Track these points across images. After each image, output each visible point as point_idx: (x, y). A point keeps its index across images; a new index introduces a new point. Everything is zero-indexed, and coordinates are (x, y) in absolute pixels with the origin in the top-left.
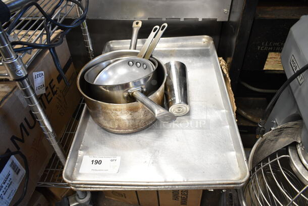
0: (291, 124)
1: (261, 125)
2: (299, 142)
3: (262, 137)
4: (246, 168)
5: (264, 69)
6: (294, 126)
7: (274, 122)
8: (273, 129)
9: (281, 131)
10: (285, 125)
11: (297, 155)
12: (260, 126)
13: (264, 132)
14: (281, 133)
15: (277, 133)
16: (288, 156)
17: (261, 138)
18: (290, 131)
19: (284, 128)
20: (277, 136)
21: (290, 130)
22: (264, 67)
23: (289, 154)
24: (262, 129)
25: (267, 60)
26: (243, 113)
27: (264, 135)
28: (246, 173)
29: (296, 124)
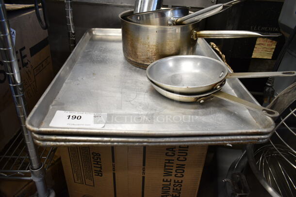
5: (253, 57)
22: (252, 55)
24: (271, 90)
25: (256, 46)
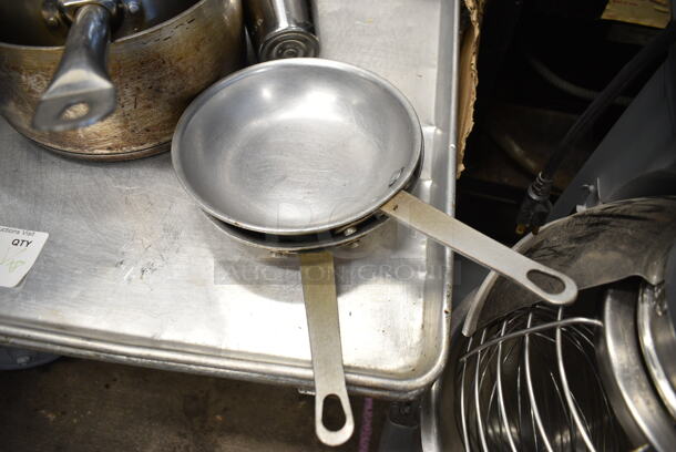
0: (640, 203)
1: (536, 193)
2: (654, 279)
3: (535, 234)
4: (439, 337)
5: (604, 16)
6: (648, 216)
7: (592, 188)
8: (581, 209)
9: (597, 223)
10: (619, 206)
11: (631, 324)
12: (534, 197)
13: (543, 219)
14: (596, 234)
15: (580, 231)
16: (596, 322)
17: (530, 235)
18: (629, 232)
19: (611, 215)
20: (578, 240)
21: (629, 229)
22: (603, 9)
23: (601, 317)
24: (539, 208)
26: (517, 149)
27: (542, 228)
28: (436, 358)
29: (659, 209)
